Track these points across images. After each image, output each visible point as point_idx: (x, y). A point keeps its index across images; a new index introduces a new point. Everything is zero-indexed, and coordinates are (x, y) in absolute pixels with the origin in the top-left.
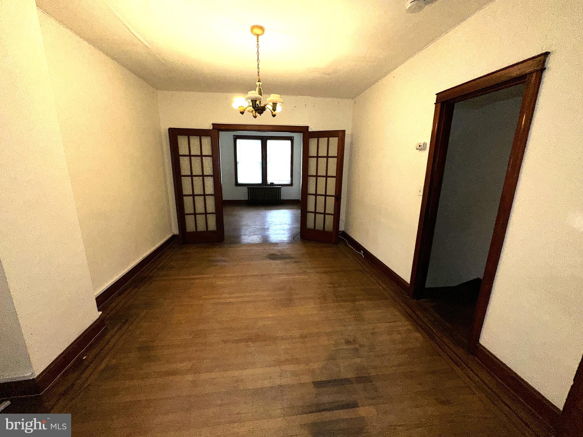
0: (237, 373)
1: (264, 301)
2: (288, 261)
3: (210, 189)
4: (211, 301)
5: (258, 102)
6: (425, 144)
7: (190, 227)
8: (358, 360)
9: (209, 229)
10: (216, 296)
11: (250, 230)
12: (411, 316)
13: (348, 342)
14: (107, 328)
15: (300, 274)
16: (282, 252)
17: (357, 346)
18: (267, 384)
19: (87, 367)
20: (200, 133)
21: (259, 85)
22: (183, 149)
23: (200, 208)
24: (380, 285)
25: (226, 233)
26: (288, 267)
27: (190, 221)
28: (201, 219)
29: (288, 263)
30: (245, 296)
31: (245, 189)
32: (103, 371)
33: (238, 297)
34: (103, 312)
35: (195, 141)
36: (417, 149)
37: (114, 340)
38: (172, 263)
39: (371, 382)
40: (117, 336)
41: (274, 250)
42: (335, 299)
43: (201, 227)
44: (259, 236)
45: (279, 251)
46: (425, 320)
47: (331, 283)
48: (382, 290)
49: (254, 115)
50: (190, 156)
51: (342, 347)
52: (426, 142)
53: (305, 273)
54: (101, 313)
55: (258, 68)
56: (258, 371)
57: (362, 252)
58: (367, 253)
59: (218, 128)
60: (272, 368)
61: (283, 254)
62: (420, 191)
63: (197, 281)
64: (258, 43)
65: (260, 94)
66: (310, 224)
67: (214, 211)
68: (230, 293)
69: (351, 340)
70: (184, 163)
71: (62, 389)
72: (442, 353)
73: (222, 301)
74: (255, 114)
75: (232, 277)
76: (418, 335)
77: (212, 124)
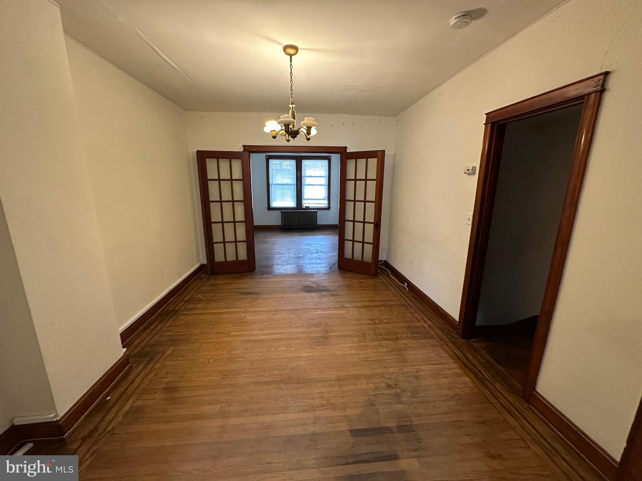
0: (268, 419)
1: (298, 338)
2: (324, 293)
3: (240, 215)
4: (240, 338)
5: (291, 126)
6: (474, 168)
7: (219, 257)
8: (399, 407)
9: (240, 259)
10: (245, 333)
11: (284, 259)
12: (459, 358)
13: (389, 386)
14: (131, 366)
15: (337, 308)
16: (318, 284)
17: (398, 390)
18: (300, 431)
19: (111, 408)
20: (230, 156)
21: (293, 107)
22: (212, 173)
23: (230, 236)
24: (425, 322)
25: (257, 263)
26: (325, 300)
27: (218, 250)
28: (230, 248)
29: (324, 296)
30: (277, 333)
31: (278, 213)
32: (128, 412)
33: (269, 334)
34: (127, 349)
35: (224, 164)
36: (465, 173)
37: (138, 380)
38: (199, 296)
39: (413, 431)
40: (142, 375)
41: (308, 282)
42: (375, 337)
43: (231, 257)
44: (293, 266)
45: (315, 283)
46: (475, 363)
47: (371, 320)
48: (428, 328)
49: (287, 138)
50: (219, 180)
51: (382, 391)
52: (475, 166)
53: (342, 307)
54: (125, 349)
55: (292, 90)
56: (291, 416)
57: (406, 284)
58: (410, 285)
59: (249, 150)
60: (306, 413)
61: (318, 286)
62: (469, 219)
63: (226, 316)
64: (291, 63)
65: (294, 117)
66: (348, 254)
67: (245, 239)
68: (261, 330)
69: (392, 383)
70: (213, 187)
71: (85, 432)
72: (494, 401)
73: (254, 338)
74: (289, 138)
75: (263, 311)
76: (467, 379)
77: (243, 146)
